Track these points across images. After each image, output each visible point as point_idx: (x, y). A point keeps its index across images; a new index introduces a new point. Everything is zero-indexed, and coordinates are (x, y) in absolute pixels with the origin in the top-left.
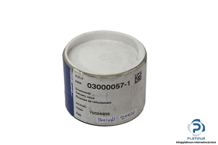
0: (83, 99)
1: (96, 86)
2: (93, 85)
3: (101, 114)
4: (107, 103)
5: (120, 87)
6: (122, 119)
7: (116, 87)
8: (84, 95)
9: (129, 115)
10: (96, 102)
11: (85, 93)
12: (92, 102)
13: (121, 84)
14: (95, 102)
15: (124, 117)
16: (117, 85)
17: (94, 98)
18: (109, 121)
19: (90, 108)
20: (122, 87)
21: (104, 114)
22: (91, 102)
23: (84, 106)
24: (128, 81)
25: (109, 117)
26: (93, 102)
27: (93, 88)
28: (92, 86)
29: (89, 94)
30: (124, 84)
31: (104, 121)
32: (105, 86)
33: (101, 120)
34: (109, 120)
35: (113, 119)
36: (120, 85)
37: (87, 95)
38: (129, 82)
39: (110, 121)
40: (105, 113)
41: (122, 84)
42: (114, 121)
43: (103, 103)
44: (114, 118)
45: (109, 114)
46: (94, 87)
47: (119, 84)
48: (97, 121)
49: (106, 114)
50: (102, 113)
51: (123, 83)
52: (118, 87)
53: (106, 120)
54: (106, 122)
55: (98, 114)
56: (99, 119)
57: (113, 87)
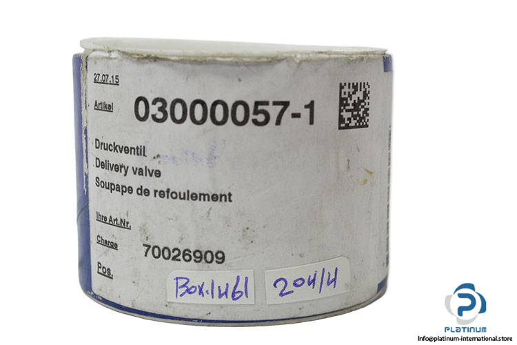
0: (118, 188)
1: (168, 109)
2: (154, 102)
3: (186, 255)
4: (215, 198)
5: (273, 118)
6: (281, 294)
7: (252, 117)
8: (121, 166)
9: (312, 282)
10: (168, 191)
11: (126, 150)
12: (152, 193)
13: (275, 103)
14: (162, 194)
15: (290, 287)
16: (257, 104)
17: (158, 174)
18: (220, 296)
19: (143, 229)
20: (278, 122)
21: (200, 257)
22: (147, 192)
23: (123, 224)
24: (308, 102)
25: (222, 276)
26: (156, 191)
27: (154, 117)
28: (154, 109)
29: (140, 151)
30: (291, 110)
31: (201, 292)
32: (203, 103)
33: (188, 291)
34: (223, 291)
35: (241, 288)
36: (274, 111)
37: (131, 161)
38: (311, 106)
39: (226, 293)
40: (204, 250)
41: (280, 108)
42: (243, 300)
43: (194, 197)
44: (242, 281)
45: (223, 258)
46: (160, 115)
47: (266, 103)
48: (172, 297)
49: (209, 257)
50: (192, 250)
51: (286, 104)
52: (261, 118)
53: (207, 287)
54: (207, 299)
55: (174, 258)
56: (181, 282)
57: (240, 111)
